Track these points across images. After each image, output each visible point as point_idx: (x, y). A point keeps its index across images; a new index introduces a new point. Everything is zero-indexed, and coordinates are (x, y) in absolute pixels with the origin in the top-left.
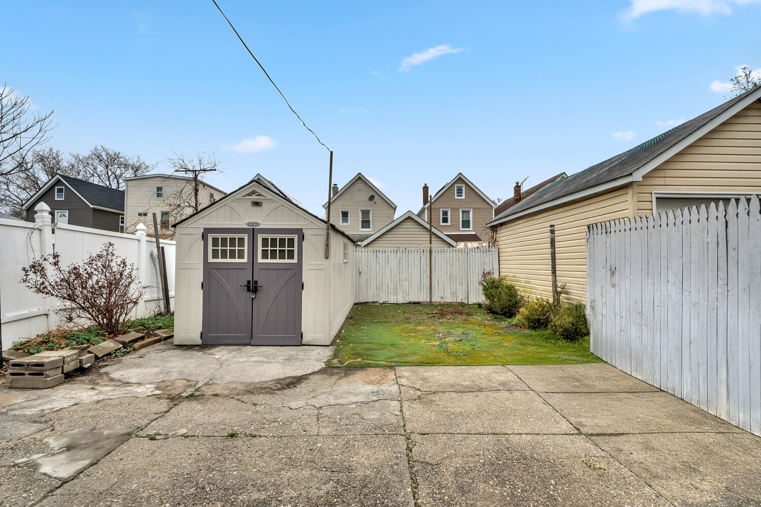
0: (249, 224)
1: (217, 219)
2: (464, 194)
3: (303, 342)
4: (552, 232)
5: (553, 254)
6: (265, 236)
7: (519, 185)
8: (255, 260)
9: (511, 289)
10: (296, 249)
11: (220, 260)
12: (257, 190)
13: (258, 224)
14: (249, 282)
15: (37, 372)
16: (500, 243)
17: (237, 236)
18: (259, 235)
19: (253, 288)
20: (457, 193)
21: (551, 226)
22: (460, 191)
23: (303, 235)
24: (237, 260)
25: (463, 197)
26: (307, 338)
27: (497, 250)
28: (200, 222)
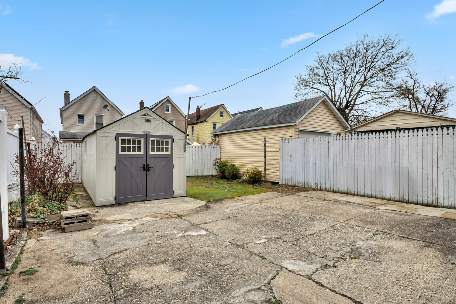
0: (144, 132)
1: (123, 128)
2: (170, 110)
3: (174, 196)
4: (265, 141)
5: (265, 150)
6: (153, 139)
7: (199, 107)
8: (148, 153)
9: (234, 166)
10: (169, 146)
11: (126, 153)
12: (148, 113)
13: (149, 132)
14: (144, 165)
15: (83, 220)
16: (220, 143)
17: (137, 139)
18: (150, 139)
19: (147, 168)
20: (166, 109)
21: (265, 138)
22: (167, 108)
23: (173, 139)
24: (137, 153)
25: (170, 112)
26: (176, 193)
27: (219, 147)
28: (113, 129)
